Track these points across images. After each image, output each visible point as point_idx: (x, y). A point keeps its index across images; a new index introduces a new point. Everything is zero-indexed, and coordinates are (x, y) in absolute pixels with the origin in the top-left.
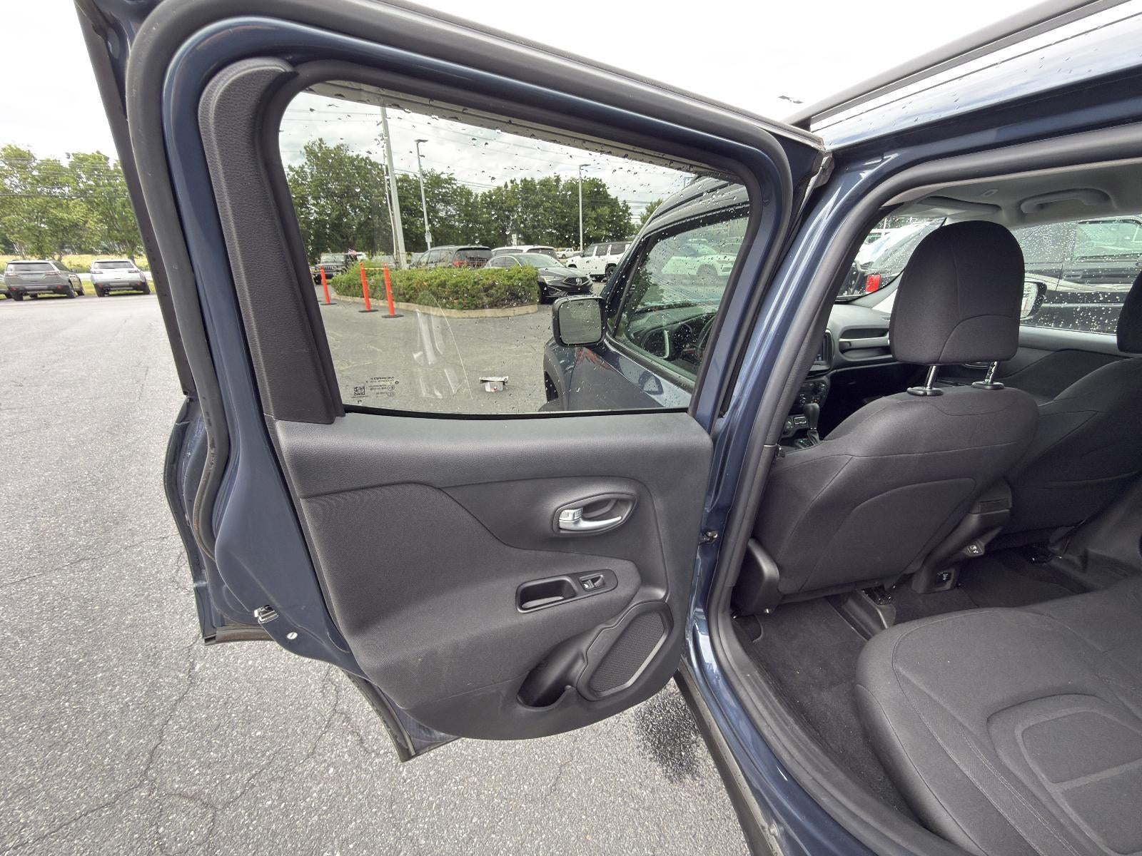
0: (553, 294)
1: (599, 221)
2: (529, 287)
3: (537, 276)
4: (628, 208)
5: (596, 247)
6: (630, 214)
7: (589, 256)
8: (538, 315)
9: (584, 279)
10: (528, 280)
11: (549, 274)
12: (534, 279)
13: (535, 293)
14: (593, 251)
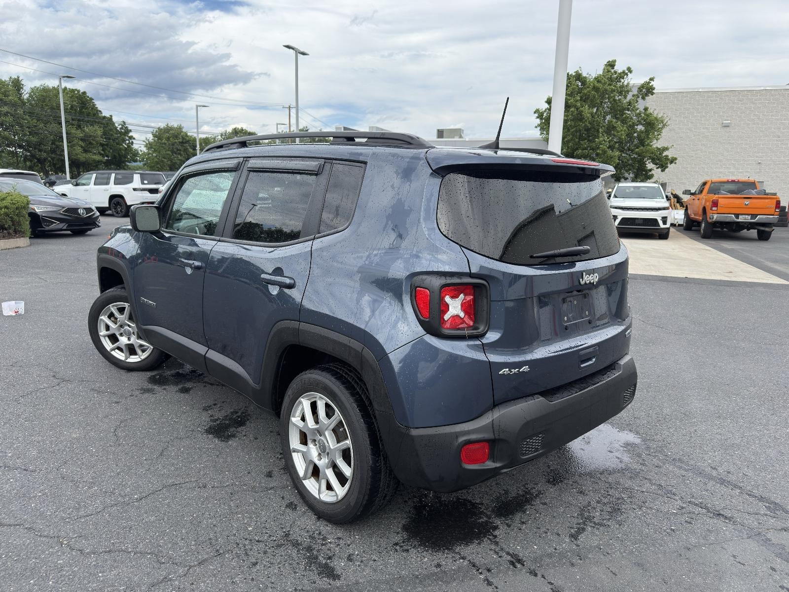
0: (49, 226)
1: (88, 143)
2: (19, 217)
3: (28, 204)
4: (128, 131)
5: (94, 175)
6: (131, 138)
7: (84, 185)
8: (32, 248)
9: (89, 210)
10: (17, 208)
11: (40, 203)
12: (24, 207)
13: (26, 225)
14: (91, 179)
